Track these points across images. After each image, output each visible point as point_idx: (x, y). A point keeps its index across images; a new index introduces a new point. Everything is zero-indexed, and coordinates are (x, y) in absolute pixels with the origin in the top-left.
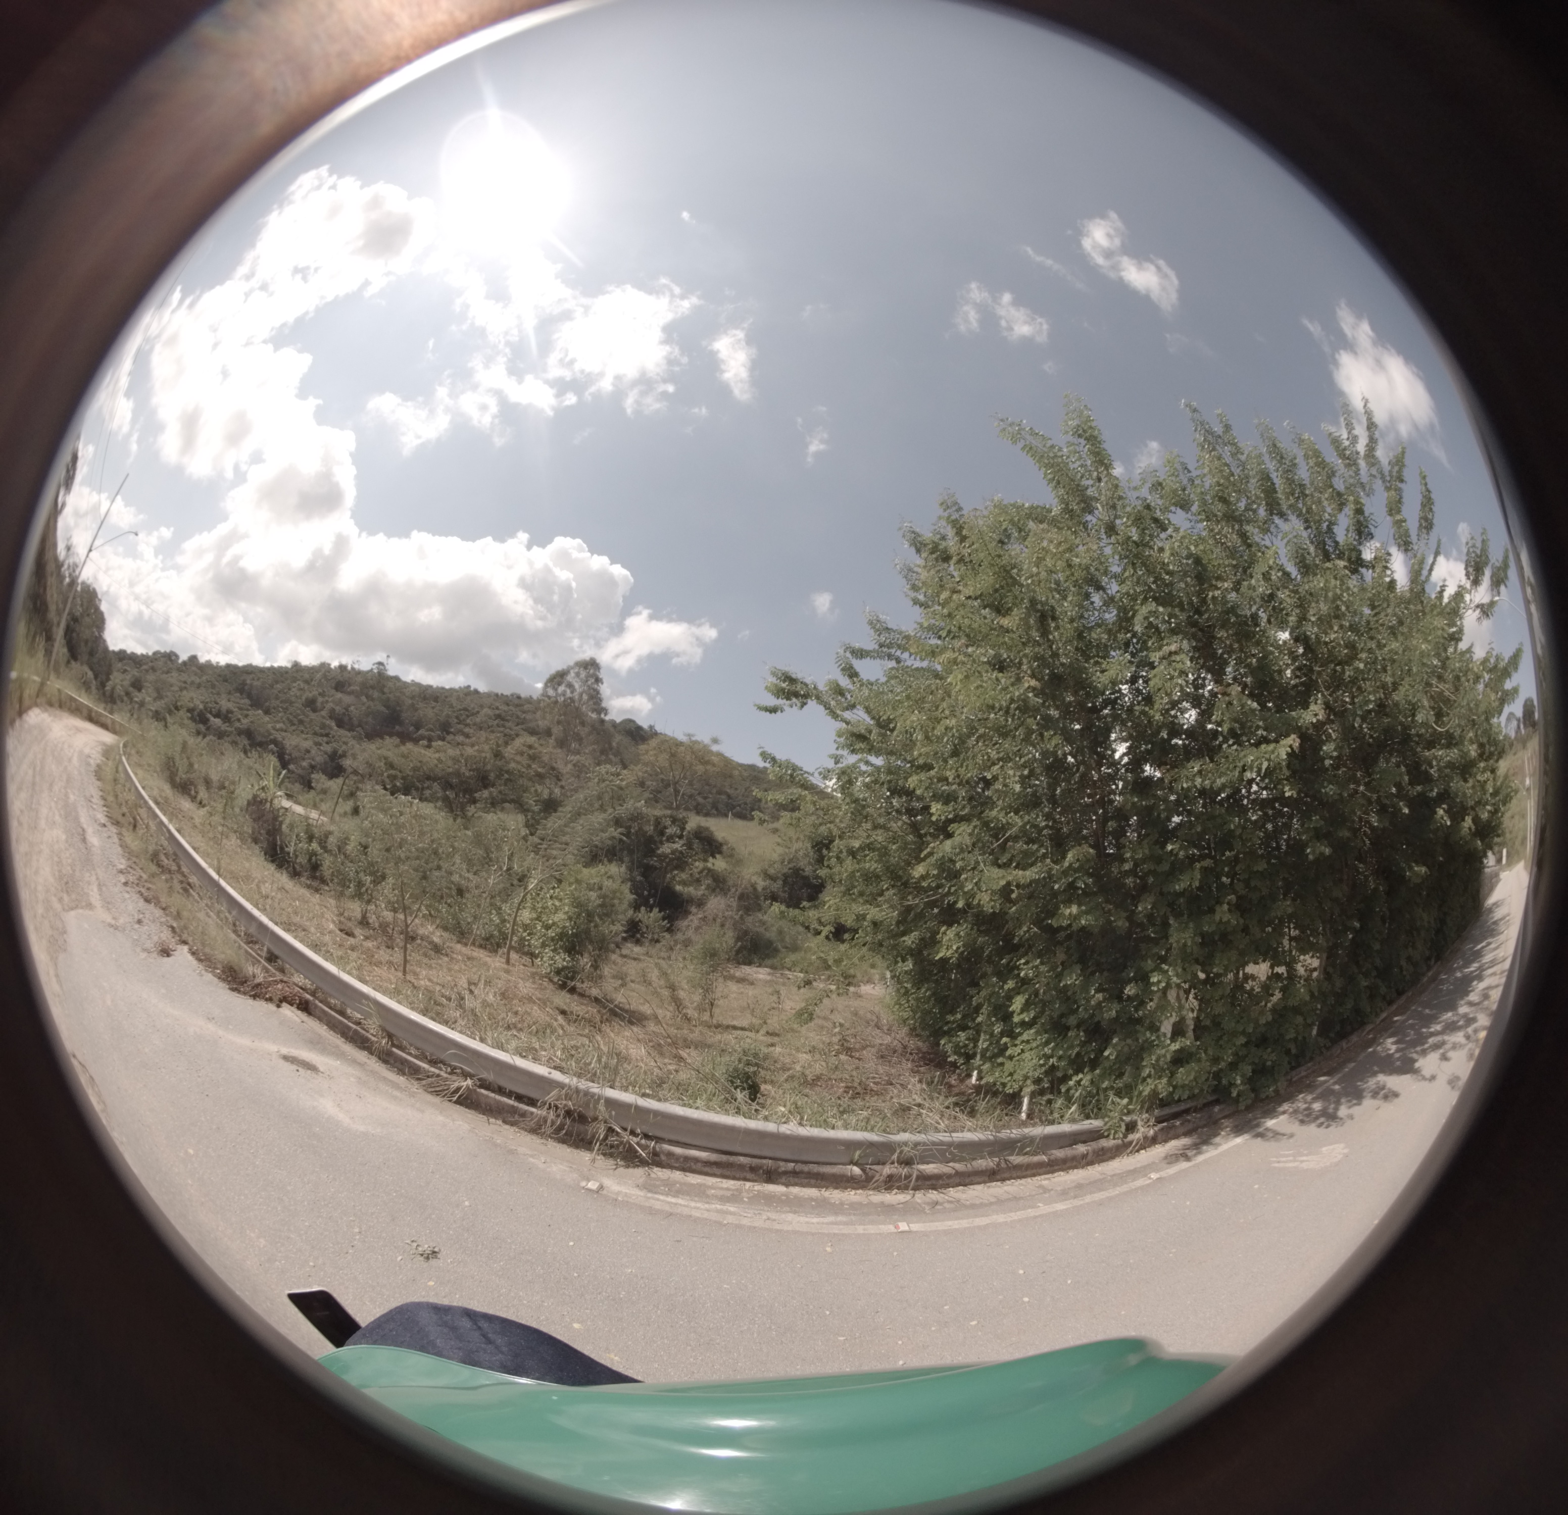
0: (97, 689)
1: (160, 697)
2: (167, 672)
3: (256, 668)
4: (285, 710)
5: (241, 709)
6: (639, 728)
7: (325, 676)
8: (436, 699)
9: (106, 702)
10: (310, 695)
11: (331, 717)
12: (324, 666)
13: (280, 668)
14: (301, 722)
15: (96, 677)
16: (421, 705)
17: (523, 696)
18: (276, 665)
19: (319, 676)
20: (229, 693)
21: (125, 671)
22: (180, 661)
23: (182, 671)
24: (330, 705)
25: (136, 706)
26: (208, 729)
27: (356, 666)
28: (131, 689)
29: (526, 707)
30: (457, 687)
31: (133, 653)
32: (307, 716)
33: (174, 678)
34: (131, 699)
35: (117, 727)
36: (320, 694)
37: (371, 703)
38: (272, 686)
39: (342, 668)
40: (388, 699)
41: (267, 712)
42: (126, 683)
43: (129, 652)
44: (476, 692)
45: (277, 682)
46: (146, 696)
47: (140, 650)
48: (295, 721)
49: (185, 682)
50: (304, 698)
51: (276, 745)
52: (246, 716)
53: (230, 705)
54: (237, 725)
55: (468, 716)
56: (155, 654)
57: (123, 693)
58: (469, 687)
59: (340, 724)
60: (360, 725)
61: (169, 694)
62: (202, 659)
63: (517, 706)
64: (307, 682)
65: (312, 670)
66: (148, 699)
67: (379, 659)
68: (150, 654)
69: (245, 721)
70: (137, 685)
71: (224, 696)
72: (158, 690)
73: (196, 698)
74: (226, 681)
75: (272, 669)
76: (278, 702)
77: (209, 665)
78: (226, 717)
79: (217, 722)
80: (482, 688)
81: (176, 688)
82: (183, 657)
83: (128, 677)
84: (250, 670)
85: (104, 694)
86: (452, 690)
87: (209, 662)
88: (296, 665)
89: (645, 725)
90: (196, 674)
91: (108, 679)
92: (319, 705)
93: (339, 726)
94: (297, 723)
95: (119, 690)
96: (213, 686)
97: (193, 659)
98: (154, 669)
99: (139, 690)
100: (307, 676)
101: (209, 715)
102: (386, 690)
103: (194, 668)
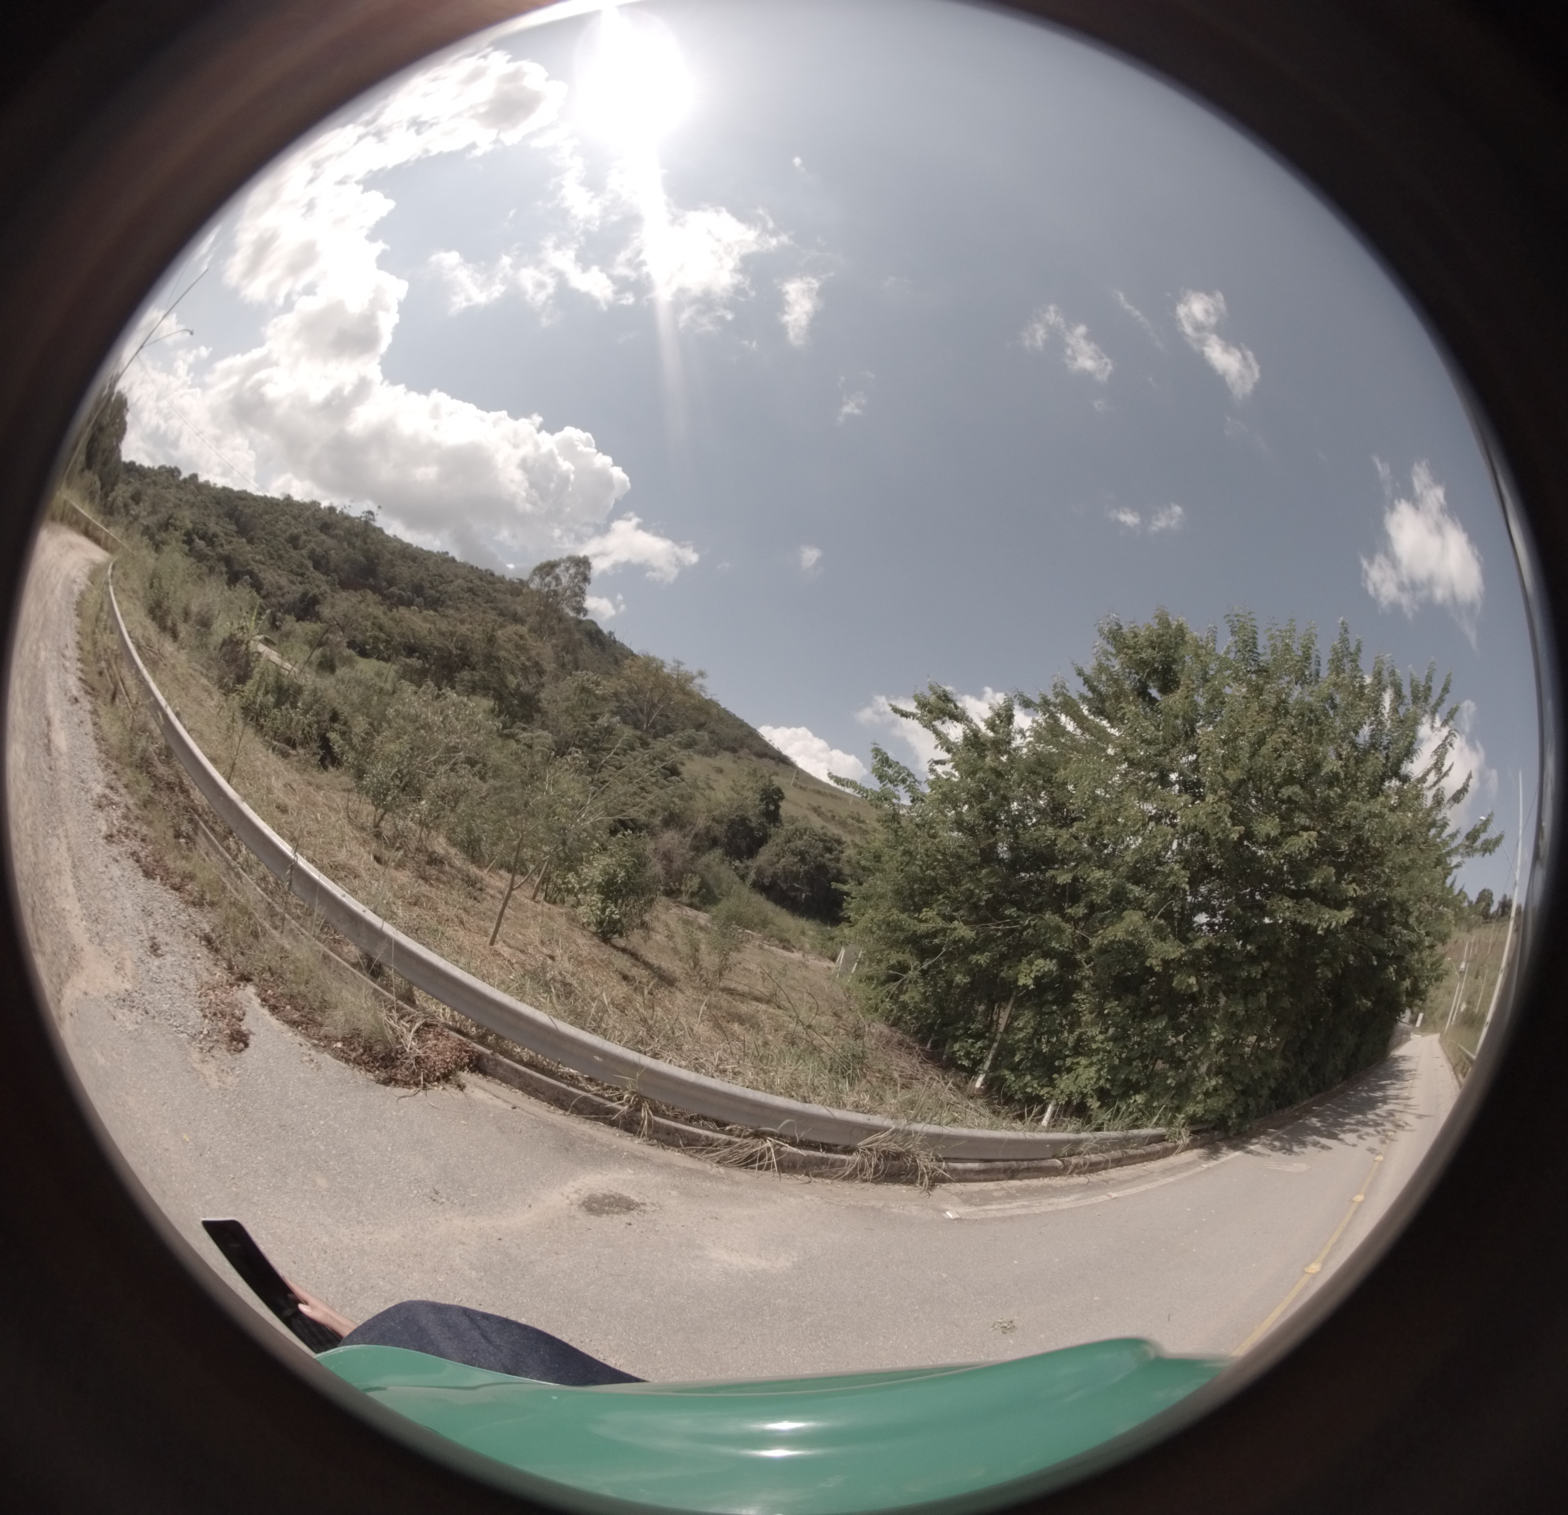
0: (101, 499)
1: (154, 512)
2: (167, 488)
3: (250, 495)
4: (268, 542)
5: (226, 534)
6: (599, 632)
7: (314, 515)
8: (414, 559)
9: (105, 514)
10: (296, 531)
11: (309, 558)
12: (315, 504)
13: (273, 499)
14: (280, 557)
15: (102, 487)
16: (399, 562)
17: (497, 574)
18: (269, 495)
19: (308, 513)
20: (219, 516)
21: (130, 482)
22: (181, 478)
23: (182, 489)
24: (312, 545)
25: (131, 519)
26: (190, 550)
27: (346, 511)
28: (130, 501)
29: (498, 586)
30: (435, 551)
31: (141, 466)
32: (287, 552)
33: (171, 495)
34: (128, 513)
35: (109, 543)
36: (305, 532)
37: (351, 550)
38: (261, 516)
39: (332, 509)
40: (369, 550)
41: (250, 541)
42: (128, 495)
43: (137, 464)
44: (453, 560)
45: (267, 513)
46: (141, 510)
47: (147, 463)
48: (275, 555)
49: (181, 500)
50: (288, 533)
51: (251, 577)
52: (230, 542)
53: (217, 529)
54: (219, 550)
55: (441, 583)
56: (160, 468)
57: (121, 505)
58: (447, 553)
59: (317, 566)
60: (335, 571)
61: (163, 510)
62: (202, 479)
63: (490, 583)
64: (295, 518)
65: (302, 506)
66: (144, 513)
67: (366, 509)
68: (156, 467)
69: (227, 547)
70: (136, 498)
71: (213, 519)
72: (154, 505)
73: (187, 518)
74: (218, 503)
75: (265, 499)
76: (263, 533)
77: (206, 485)
78: (210, 540)
79: (200, 544)
80: (458, 559)
81: (170, 505)
82: (185, 474)
83: (130, 489)
84: (243, 496)
85: (105, 506)
86: (429, 554)
87: (207, 482)
88: (288, 498)
89: (606, 631)
90: (192, 493)
91: (113, 490)
92: (301, 542)
93: (316, 568)
94: (275, 557)
95: (120, 502)
96: (206, 507)
97: (194, 477)
98: (155, 483)
99: (137, 503)
100: (296, 511)
101: (195, 537)
102: (369, 541)
103: (192, 487)
